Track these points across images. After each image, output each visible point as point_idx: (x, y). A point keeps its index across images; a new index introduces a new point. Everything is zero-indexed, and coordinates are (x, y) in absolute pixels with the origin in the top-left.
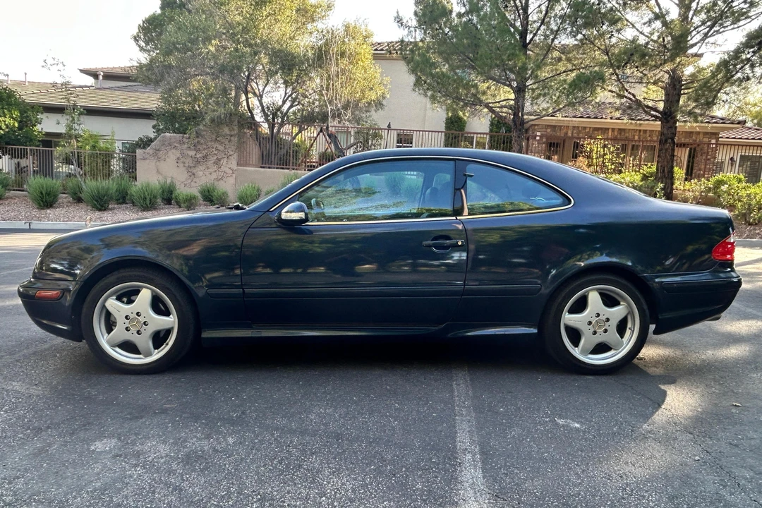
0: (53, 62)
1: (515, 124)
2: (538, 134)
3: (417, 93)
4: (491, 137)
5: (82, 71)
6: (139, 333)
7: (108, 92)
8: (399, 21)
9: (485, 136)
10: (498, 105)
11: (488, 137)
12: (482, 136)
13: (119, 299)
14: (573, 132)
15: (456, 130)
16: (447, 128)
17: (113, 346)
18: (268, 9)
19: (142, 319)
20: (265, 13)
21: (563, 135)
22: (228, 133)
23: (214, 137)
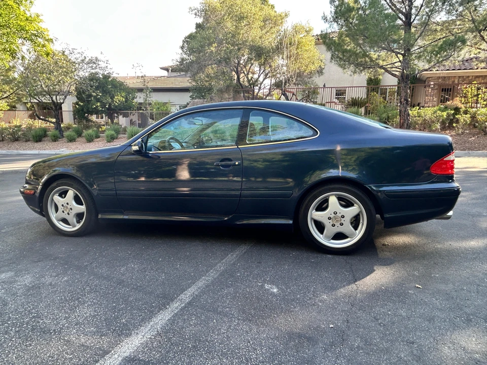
0: (137, 65)
1: (403, 79)
2: (432, 83)
3: (333, 63)
4: (398, 88)
5: (161, 68)
6: (68, 214)
7: (173, 79)
8: (325, 19)
9: (394, 87)
10: (389, 66)
11: (396, 87)
12: (392, 87)
13: (60, 195)
14: (458, 80)
15: (374, 85)
16: (368, 84)
17: (58, 220)
18: (244, 22)
19: (69, 207)
20: (243, 24)
21: (451, 83)
22: (227, 97)
23: (220, 100)
